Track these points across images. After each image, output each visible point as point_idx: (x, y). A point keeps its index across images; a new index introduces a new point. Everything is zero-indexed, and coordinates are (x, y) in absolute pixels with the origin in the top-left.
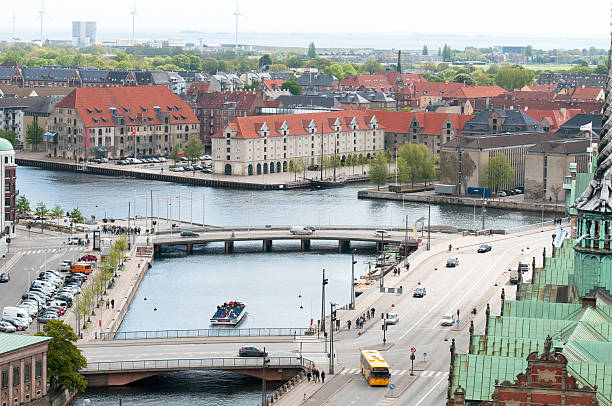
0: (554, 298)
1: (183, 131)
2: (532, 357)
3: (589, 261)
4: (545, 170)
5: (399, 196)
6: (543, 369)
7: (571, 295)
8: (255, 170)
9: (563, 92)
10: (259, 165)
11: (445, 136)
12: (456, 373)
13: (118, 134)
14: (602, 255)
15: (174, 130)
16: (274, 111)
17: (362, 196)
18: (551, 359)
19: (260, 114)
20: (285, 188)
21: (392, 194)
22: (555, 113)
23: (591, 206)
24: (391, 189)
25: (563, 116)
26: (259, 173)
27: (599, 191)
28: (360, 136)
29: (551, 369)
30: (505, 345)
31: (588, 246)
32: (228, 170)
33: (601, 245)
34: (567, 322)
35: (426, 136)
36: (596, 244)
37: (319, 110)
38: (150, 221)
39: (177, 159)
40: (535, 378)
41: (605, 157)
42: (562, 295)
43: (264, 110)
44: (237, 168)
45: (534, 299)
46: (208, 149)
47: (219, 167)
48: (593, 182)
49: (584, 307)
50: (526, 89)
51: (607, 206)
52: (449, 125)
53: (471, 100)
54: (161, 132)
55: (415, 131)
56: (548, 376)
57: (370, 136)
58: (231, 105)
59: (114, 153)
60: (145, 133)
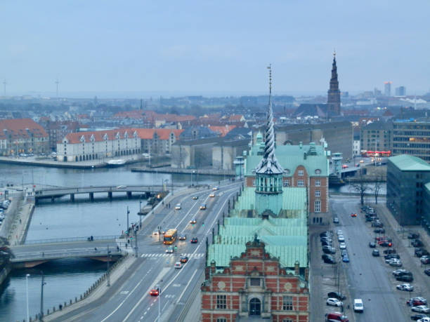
0: (246, 216)
1: (41, 141)
2: (248, 244)
3: (263, 197)
4: (222, 155)
5: (152, 170)
6: (253, 250)
7: (254, 214)
8: (79, 159)
9: (224, 117)
10: (81, 157)
11: (171, 140)
12: (209, 254)
13: (9, 143)
14: (269, 194)
15: (36, 140)
16: (85, 129)
17: (134, 171)
18: (257, 245)
19: (78, 131)
20: (95, 167)
21: (148, 169)
22: (223, 127)
23: (263, 171)
24: (148, 166)
25: (227, 129)
26: (81, 160)
27: (266, 163)
28: (129, 141)
29: (257, 250)
30: (230, 239)
31: (262, 190)
32: (65, 159)
33: (268, 190)
34: (257, 227)
35: (161, 140)
36: (266, 189)
37: (107, 129)
38: (31, 186)
39: (39, 154)
40: (249, 254)
41: (269, 147)
42: (250, 214)
43: (81, 129)
44: (70, 158)
45: (237, 217)
46: (54, 149)
47: (61, 158)
48: (263, 160)
49: (263, 219)
50: (206, 116)
51: (270, 170)
52: (172, 135)
53: (180, 122)
54: (30, 141)
55: (156, 138)
56: (256, 253)
57: (134, 140)
58: (64, 127)
59: (7, 152)
60: (21, 142)
